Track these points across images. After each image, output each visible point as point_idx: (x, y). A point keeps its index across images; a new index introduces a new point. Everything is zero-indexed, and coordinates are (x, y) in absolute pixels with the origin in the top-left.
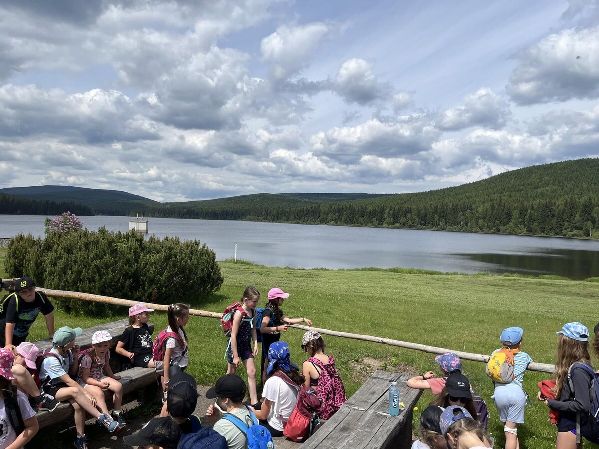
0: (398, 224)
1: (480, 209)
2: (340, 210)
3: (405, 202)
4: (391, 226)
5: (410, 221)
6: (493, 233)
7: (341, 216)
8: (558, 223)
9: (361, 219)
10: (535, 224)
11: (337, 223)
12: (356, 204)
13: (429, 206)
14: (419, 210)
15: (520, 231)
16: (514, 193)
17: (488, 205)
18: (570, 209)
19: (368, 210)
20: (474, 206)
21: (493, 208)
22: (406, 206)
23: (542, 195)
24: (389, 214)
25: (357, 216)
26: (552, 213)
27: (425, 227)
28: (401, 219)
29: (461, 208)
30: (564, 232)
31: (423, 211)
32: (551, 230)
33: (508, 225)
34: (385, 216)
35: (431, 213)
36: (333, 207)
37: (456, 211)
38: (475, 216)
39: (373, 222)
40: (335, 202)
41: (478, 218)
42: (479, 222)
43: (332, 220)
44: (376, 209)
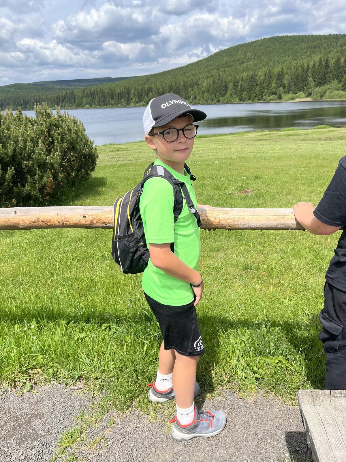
0: (142, 103)
1: (205, 84)
2: (92, 94)
3: (145, 83)
4: (137, 105)
6: (215, 104)
7: (94, 100)
8: (260, 91)
9: (112, 101)
10: (245, 93)
11: (91, 106)
12: (105, 87)
13: (165, 84)
14: (158, 90)
15: (234, 100)
16: (227, 69)
17: (210, 80)
18: (269, 78)
19: (117, 92)
20: (200, 82)
21: (214, 82)
22: (147, 86)
23: (247, 69)
24: (134, 95)
25: (108, 99)
26: (256, 83)
28: (144, 98)
29: (190, 85)
30: (264, 97)
31: (161, 90)
32: (255, 97)
33: (226, 95)
34: (132, 96)
36: (86, 92)
37: (186, 87)
38: (201, 91)
39: (122, 102)
40: (85, 87)
41: (203, 92)
42: (205, 95)
43: (87, 104)
44: (122, 91)
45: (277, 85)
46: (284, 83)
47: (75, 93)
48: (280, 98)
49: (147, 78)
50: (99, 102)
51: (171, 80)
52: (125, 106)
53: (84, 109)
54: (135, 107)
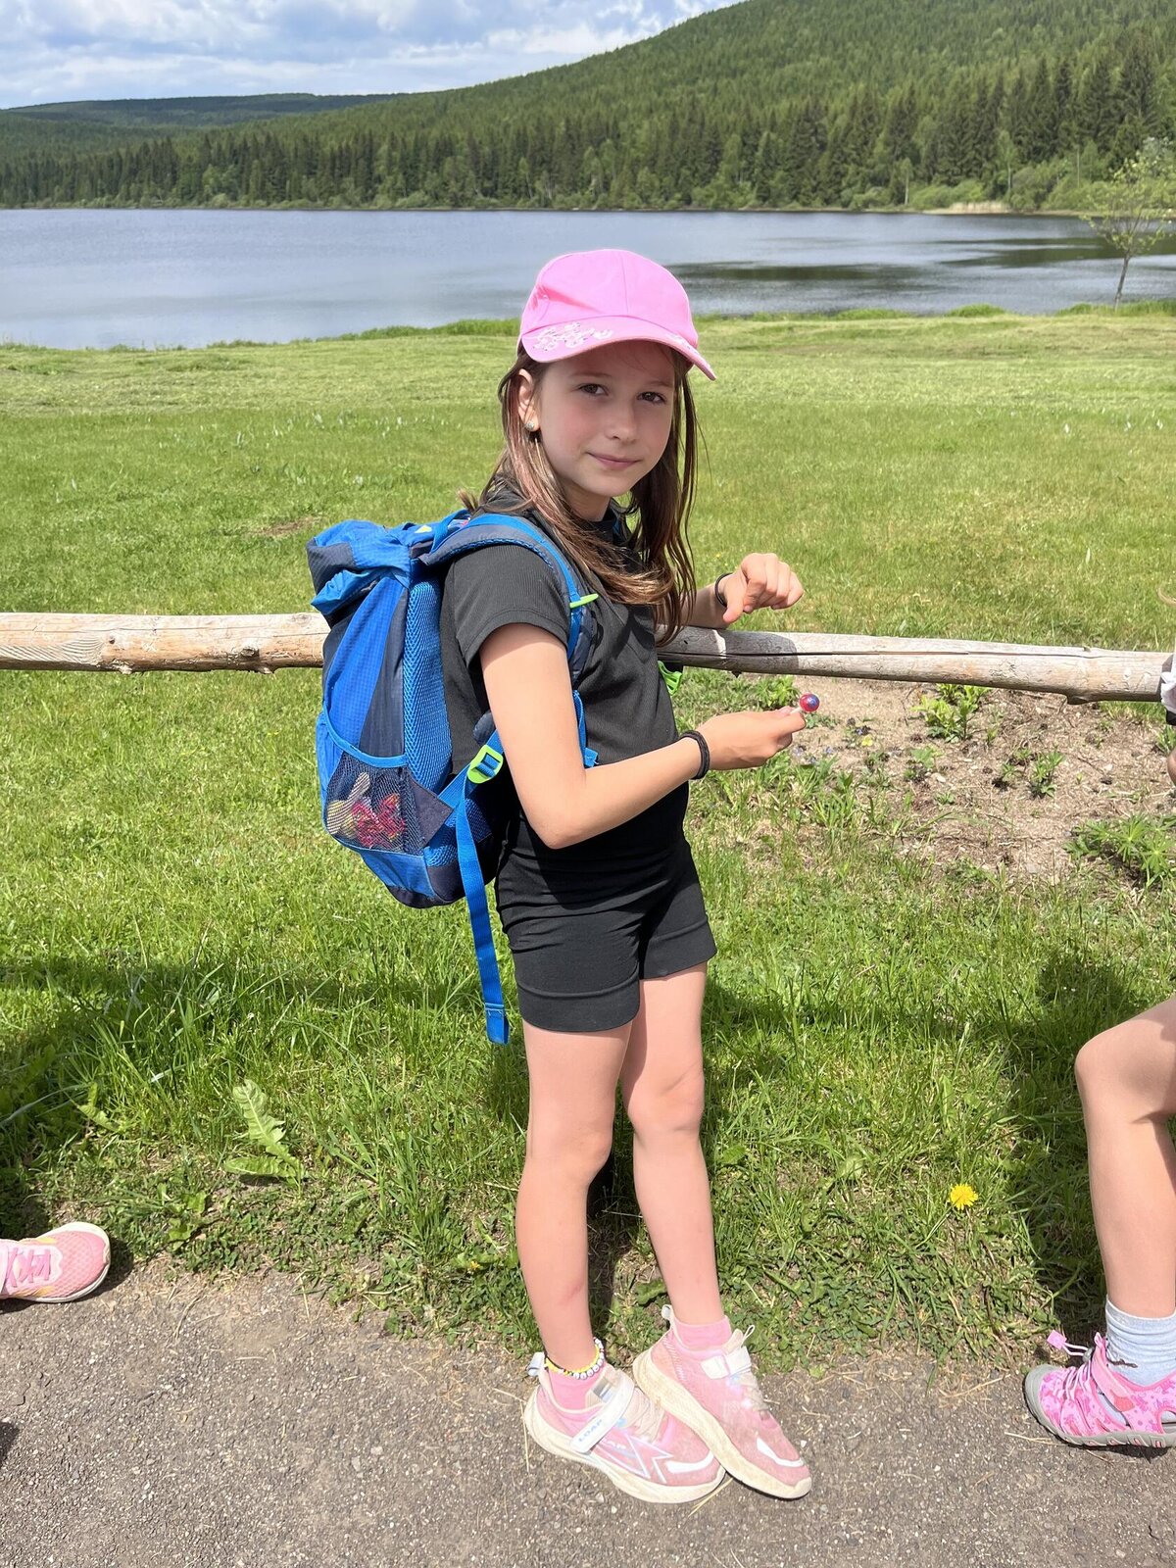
0: (417, 196)
1: (642, 135)
2: (239, 154)
3: (432, 121)
4: (400, 201)
5: (452, 182)
6: (674, 210)
7: (244, 176)
8: (833, 169)
9: (308, 184)
10: (779, 174)
11: (235, 198)
12: (286, 131)
13: (501, 130)
14: (475, 148)
15: (741, 199)
16: (725, 81)
17: (662, 120)
18: (864, 123)
19: (327, 150)
20: (623, 125)
21: (674, 129)
22: (435, 133)
23: (794, 86)
24: (391, 163)
25: (295, 174)
26: (820, 138)
27: (493, 200)
28: (425, 176)
29: (590, 133)
30: (846, 193)
31: (487, 150)
32: (814, 190)
33: (712, 180)
34: (381, 168)
35: (509, 154)
36: (215, 145)
37: (576, 142)
38: (628, 161)
39: (344, 190)
40: (216, 127)
41: (635, 164)
42: (639, 176)
43: (220, 189)
44: (347, 145)
45: (889, 149)
46: (913, 146)
47: (178, 150)
48: (901, 200)
49: (441, 103)
50: (263, 184)
51: (523, 115)
52: (358, 205)
53: (207, 208)
54: (392, 209)
